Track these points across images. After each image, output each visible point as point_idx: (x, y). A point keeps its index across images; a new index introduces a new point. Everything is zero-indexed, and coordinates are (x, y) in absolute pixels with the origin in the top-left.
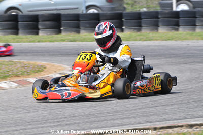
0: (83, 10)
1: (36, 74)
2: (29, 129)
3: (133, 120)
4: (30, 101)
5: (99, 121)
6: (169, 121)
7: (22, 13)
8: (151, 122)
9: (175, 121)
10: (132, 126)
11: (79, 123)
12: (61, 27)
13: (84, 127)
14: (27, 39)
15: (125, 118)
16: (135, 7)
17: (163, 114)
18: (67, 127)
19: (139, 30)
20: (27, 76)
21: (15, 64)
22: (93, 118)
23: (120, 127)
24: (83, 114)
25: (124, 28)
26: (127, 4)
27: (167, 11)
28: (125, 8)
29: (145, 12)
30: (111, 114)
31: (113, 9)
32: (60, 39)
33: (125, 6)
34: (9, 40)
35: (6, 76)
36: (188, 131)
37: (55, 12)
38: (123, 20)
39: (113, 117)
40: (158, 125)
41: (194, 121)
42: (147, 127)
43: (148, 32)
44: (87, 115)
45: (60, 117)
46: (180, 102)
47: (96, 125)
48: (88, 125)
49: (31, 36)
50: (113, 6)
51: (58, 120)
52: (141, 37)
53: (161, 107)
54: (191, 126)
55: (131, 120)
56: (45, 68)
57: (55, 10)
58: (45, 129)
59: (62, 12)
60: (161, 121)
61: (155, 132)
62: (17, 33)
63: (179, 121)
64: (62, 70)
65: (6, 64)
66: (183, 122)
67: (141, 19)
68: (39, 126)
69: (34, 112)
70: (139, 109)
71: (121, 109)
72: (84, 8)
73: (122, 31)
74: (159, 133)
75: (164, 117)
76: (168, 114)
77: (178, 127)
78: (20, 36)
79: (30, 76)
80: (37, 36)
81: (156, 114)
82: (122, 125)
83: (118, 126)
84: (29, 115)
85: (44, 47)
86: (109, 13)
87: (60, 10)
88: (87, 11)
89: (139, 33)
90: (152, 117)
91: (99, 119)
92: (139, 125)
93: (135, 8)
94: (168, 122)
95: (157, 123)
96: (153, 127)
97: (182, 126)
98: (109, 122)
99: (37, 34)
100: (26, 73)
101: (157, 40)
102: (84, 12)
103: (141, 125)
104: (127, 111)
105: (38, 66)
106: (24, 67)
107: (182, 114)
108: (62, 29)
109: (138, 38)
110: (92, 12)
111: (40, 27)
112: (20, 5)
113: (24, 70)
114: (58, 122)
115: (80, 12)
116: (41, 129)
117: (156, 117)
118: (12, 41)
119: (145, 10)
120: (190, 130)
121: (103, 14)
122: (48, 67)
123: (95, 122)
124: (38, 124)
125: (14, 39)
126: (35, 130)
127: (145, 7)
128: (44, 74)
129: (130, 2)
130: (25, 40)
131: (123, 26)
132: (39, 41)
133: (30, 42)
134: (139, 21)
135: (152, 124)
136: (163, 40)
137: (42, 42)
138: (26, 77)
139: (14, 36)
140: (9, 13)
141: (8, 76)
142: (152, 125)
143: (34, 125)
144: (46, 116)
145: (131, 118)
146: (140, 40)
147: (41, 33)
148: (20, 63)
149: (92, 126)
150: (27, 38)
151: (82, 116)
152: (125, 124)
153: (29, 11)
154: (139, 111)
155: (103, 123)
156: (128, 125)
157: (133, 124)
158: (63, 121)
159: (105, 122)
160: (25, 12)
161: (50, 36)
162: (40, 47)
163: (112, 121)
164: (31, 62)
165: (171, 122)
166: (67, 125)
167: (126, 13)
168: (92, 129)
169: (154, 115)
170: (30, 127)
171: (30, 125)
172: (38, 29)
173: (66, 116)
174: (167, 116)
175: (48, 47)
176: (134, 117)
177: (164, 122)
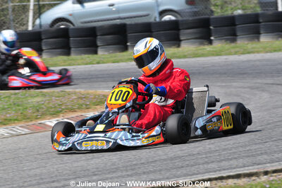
0: (156, 18)
1: (98, 107)
3: (234, 163)
5: (188, 166)
7: (74, 25)
10: (234, 170)
11: (160, 170)
12: (127, 42)
13: (168, 174)
14: (82, 61)
15: (223, 160)
16: (225, 9)
17: (275, 152)
18: (145, 176)
19: (234, 40)
20: (86, 110)
21: (69, 94)
22: (179, 162)
23: (217, 172)
24: (165, 157)
25: (212, 38)
26: (215, 5)
27: (270, 12)
28: (212, 12)
29: (240, 16)
31: (195, 13)
32: (126, 58)
33: (213, 8)
34: (58, 63)
35: (57, 112)
37: (118, 22)
38: (211, 27)
39: (206, 160)
40: (270, 168)
42: (255, 171)
43: (246, 43)
44: (172, 159)
45: (134, 163)
47: (185, 172)
48: (174, 172)
49: (86, 56)
50: (196, 10)
51: (133, 167)
52: (237, 49)
53: (271, 143)
55: (231, 162)
57: (118, 19)
59: (128, 22)
60: (272, 161)
61: (265, 176)
62: (68, 54)
65: (57, 95)
67: (235, 25)
68: (107, 176)
70: (241, 147)
71: (217, 149)
72: (157, 15)
73: (210, 42)
74: (272, 178)
75: (276, 155)
78: (73, 56)
79: (90, 110)
80: (95, 56)
81: (266, 153)
82: (220, 171)
83: (215, 171)
85: (106, 70)
86: (191, 19)
87: (125, 18)
88: (161, 19)
89: (233, 45)
90: (259, 158)
91: (187, 163)
92: (242, 169)
93: (227, 11)
95: (268, 165)
98: (201, 166)
99: (96, 52)
100: (84, 106)
101: (258, 52)
102: (158, 20)
103: (246, 168)
104: (224, 150)
105: (99, 96)
106: (81, 98)
108: (128, 44)
109: (233, 50)
110: (168, 19)
111: (99, 43)
112: (71, 15)
113: (81, 102)
114: (133, 170)
115: (152, 20)
117: (265, 157)
118: (63, 64)
119: (240, 12)
121: (182, 21)
123: (182, 167)
124: (105, 174)
125: (65, 61)
127: (239, 9)
129: (219, 3)
130: (80, 62)
131: (211, 36)
132: (98, 63)
133: (87, 64)
134: (233, 27)
135: (260, 166)
136: (267, 52)
137: (104, 63)
138: (85, 112)
139: (65, 58)
140: (55, 26)
141: (61, 111)
144: (115, 162)
145: (231, 159)
146: (236, 53)
147: (101, 52)
148: (75, 93)
149: (179, 173)
150: (82, 59)
151: (165, 160)
153: (82, 23)
154: (241, 149)
155: (193, 168)
156: (228, 169)
157: (234, 168)
158: (139, 168)
159: (197, 167)
160: (78, 23)
161: (114, 55)
162: (101, 71)
163: (205, 166)
164: (91, 91)
166: (144, 173)
167: (214, 18)
169: (262, 154)
171: (95, 175)
172: (97, 47)
173: (143, 161)
175: (111, 70)
176: (235, 158)
177: (277, 163)
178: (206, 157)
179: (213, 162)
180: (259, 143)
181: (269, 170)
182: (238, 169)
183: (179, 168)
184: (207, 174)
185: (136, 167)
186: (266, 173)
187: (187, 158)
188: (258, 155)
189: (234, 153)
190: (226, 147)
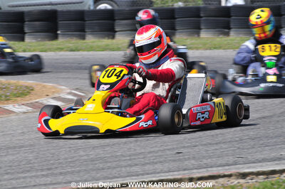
0: (90, 6)
1: (19, 99)
2: (5, 180)
3: (159, 167)
4: (8, 139)
5: (109, 168)
6: (211, 167)
8: (185, 170)
9: (220, 168)
10: (158, 175)
11: (79, 171)
12: (57, 30)
15: (148, 163)
17: (204, 157)
19: (172, 34)
20: (6, 103)
22: (100, 163)
23: (140, 177)
24: (86, 157)
30: (128, 158)
31: (133, 3)
36: (239, 183)
39: (130, 162)
40: (196, 174)
41: (248, 168)
42: (180, 177)
44: (92, 160)
45: (52, 162)
46: (229, 140)
47: (105, 174)
48: (93, 174)
51: (49, 167)
53: (201, 147)
54: (244, 176)
55: (156, 166)
56: (32, 90)
57: (48, 4)
58: (29, 180)
60: (199, 167)
63: (227, 167)
64: (58, 92)
66: (233, 170)
69: (13, 155)
70: (168, 150)
71: (143, 151)
75: (205, 161)
76: (210, 157)
77: (224, 176)
79: (10, 102)
81: (194, 158)
82: (143, 175)
83: (138, 175)
84: (6, 159)
88: (96, 7)
90: (186, 163)
91: (109, 164)
92: (167, 174)
93: (167, 2)
94: (209, 169)
95: (195, 171)
96: (187, 177)
97: (230, 176)
98: (123, 169)
100: (3, 98)
102: (92, 8)
103: (171, 173)
105: (21, 87)
107: (231, 158)
108: (59, 32)
111: (26, 30)
114: (49, 169)
115: (86, 8)
116: (22, 180)
117: (193, 162)
120: (242, 181)
122: (37, 89)
123: (103, 169)
124: (18, 173)
126: (14, 182)
127: (180, 1)
128: (31, 99)
132: (24, 51)
134: (173, 20)
135: (186, 172)
137: (29, 51)
138: (4, 104)
142: (186, 174)
143: (12, 174)
144: (31, 160)
145: (156, 163)
147: (28, 39)
149: (98, 175)
151: (86, 161)
152: (147, 172)
153: (9, 6)
154: (168, 152)
155: (115, 171)
156: (151, 173)
157: (158, 173)
159: (119, 169)
160: (4, 7)
163: (128, 169)
164: (12, 81)
165: (214, 169)
166: (61, 173)
168: (98, 180)
170: (6, 177)
171: (7, 174)
172: (25, 33)
173: (60, 161)
174: (209, 160)
176: (161, 162)
177: (205, 170)
178: (130, 160)
179: (137, 165)
180: (188, 147)
181: (195, 176)
182: (162, 174)
183: (99, 169)
184: (128, 178)
185: (53, 167)
186: (191, 180)
187: (109, 160)
188: (186, 160)
189: (160, 156)
190: (152, 150)
